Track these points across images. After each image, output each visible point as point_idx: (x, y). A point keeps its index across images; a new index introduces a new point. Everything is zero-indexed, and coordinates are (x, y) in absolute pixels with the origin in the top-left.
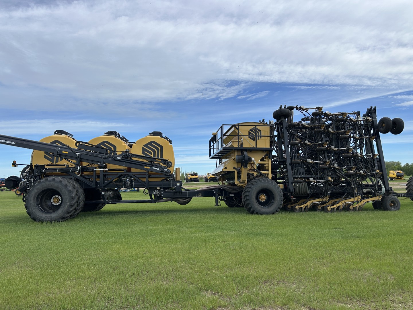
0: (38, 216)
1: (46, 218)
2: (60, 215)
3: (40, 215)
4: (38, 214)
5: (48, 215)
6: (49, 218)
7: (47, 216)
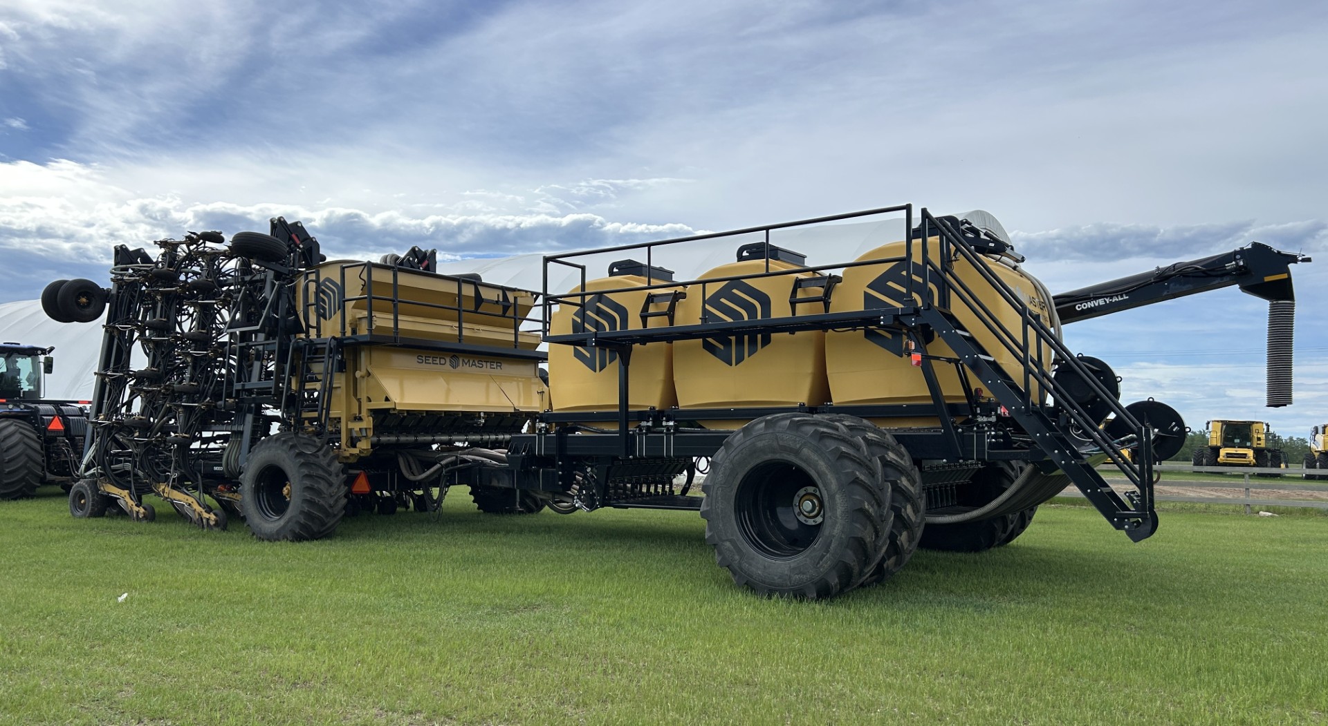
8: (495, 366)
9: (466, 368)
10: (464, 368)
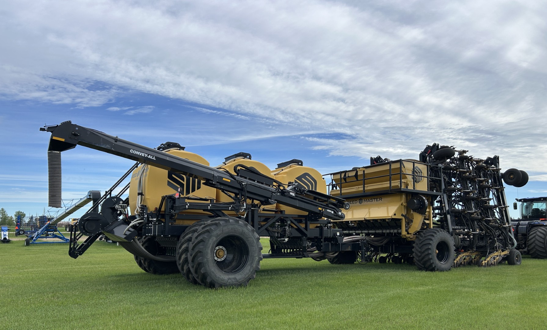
0: (219, 278)
1: (229, 281)
2: (247, 276)
3: (221, 277)
4: (218, 276)
5: (232, 276)
6: (233, 280)
7: (230, 278)
8: (379, 200)
9: (366, 202)
10: (364, 203)
